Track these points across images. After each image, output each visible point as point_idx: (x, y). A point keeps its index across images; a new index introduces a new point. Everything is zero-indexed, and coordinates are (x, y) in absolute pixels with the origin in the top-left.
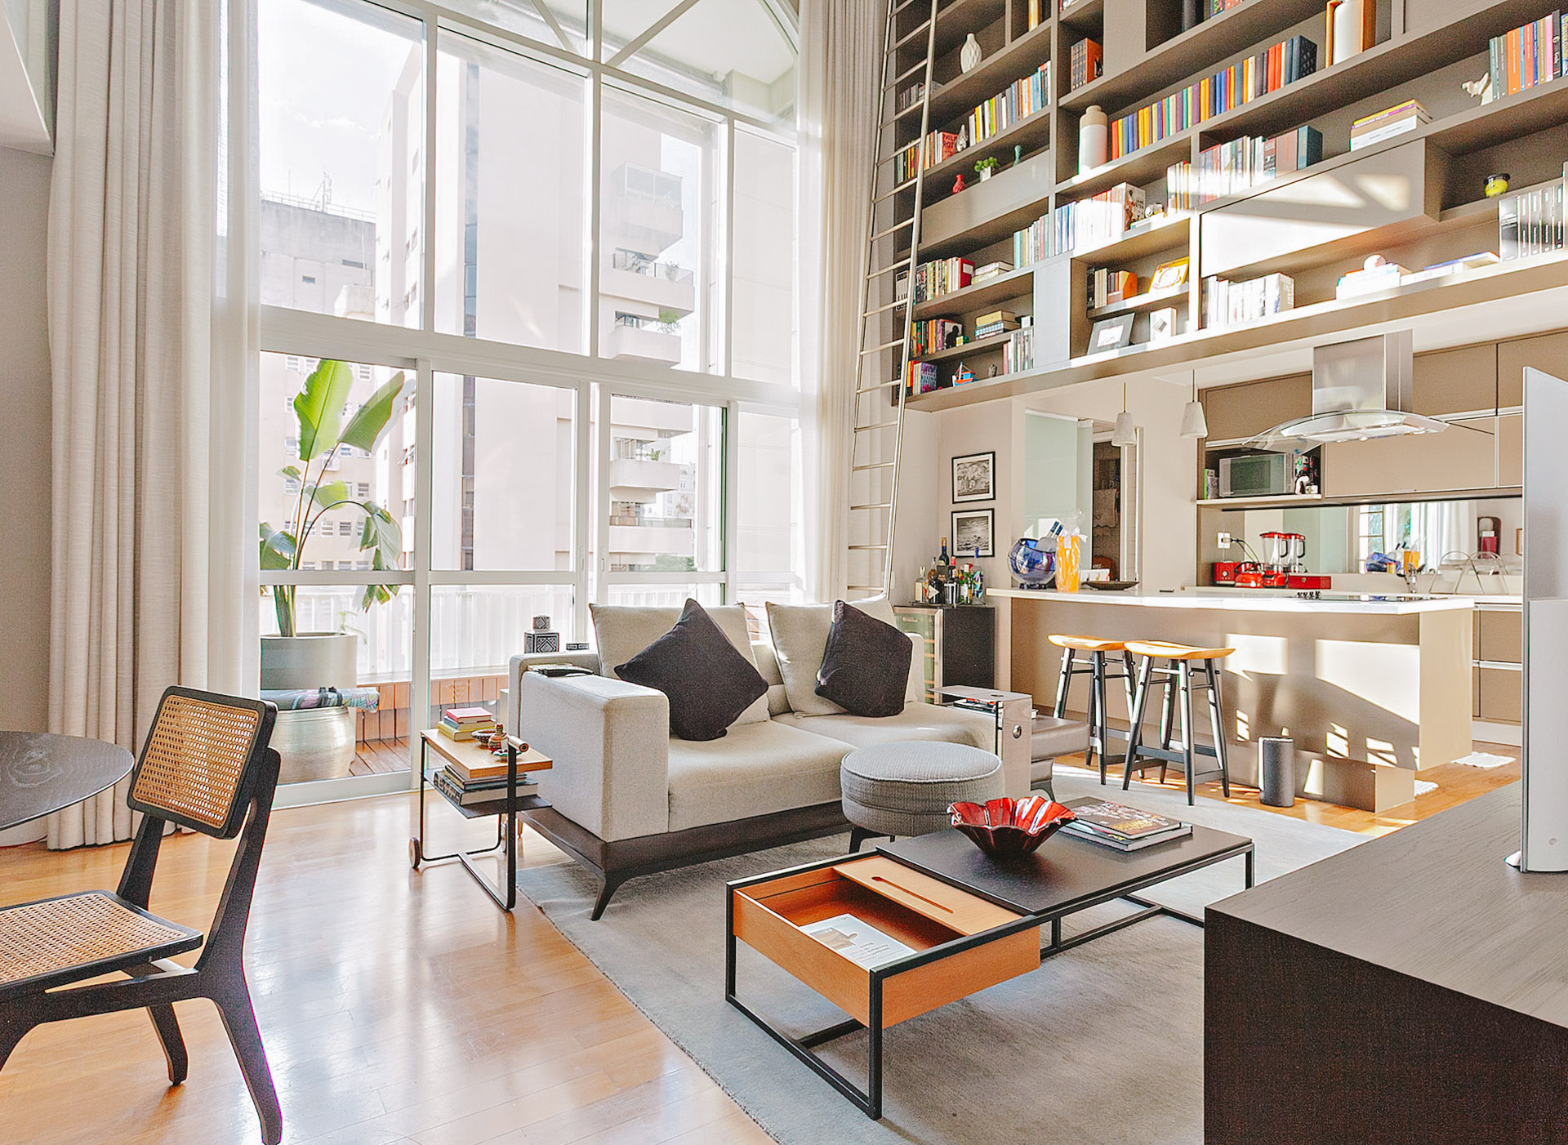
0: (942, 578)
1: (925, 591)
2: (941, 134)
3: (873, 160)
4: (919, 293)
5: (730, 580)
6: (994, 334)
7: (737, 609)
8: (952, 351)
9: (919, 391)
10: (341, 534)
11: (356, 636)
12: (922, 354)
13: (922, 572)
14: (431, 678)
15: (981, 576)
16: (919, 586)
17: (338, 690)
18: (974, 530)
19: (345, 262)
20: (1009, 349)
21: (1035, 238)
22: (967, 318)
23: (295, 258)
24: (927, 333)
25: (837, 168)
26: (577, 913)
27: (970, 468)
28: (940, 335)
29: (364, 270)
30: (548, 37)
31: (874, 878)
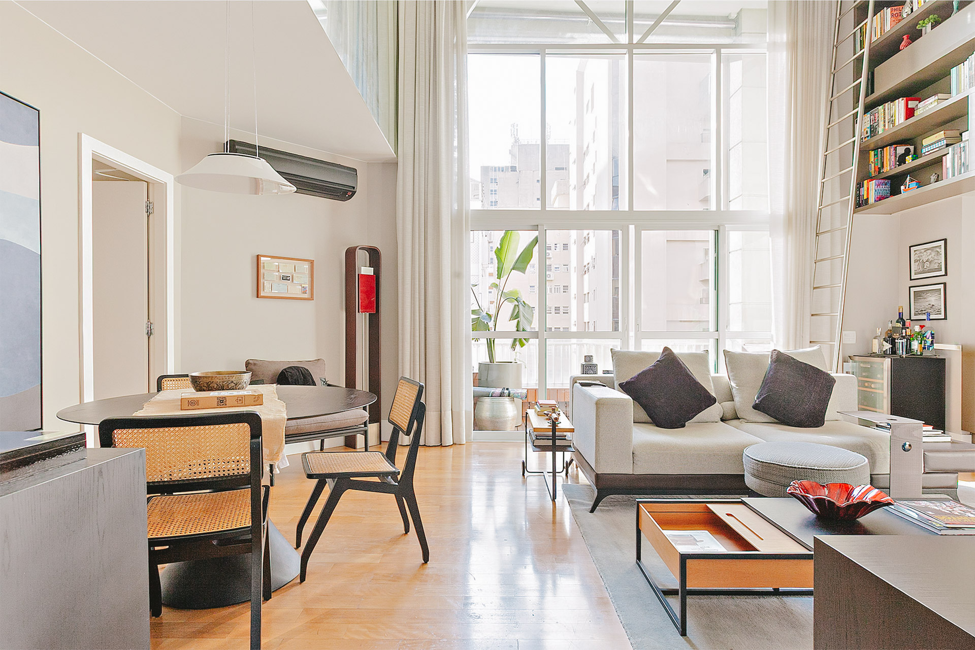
0: (896, 336)
1: (881, 345)
2: (889, 9)
3: (832, 43)
4: (872, 129)
5: (721, 337)
6: (938, 149)
7: (702, 354)
8: (903, 168)
9: (874, 201)
10: (555, 313)
11: (521, 364)
12: (879, 174)
13: (879, 331)
14: (547, 387)
15: (932, 334)
16: (876, 342)
17: (510, 390)
18: (928, 299)
19: (557, 169)
20: (948, 161)
21: (970, 69)
22: (918, 140)
23: (533, 171)
24: (882, 157)
25: (799, 58)
26: (584, 508)
27: (925, 253)
28: (893, 157)
29: (565, 171)
30: (603, 39)
31: (727, 514)
